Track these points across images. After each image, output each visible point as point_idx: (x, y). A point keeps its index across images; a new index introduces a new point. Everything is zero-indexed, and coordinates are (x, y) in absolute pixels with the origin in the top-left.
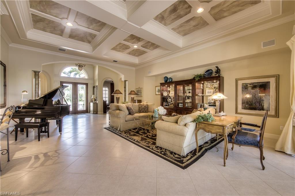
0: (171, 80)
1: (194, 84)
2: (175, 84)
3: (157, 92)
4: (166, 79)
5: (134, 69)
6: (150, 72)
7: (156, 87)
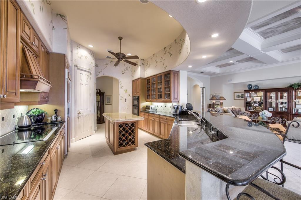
0: (257, 88)
1: (290, 92)
2: (265, 91)
3: (235, 97)
4: (250, 86)
5: (209, 77)
6: (231, 80)
7: (235, 92)
